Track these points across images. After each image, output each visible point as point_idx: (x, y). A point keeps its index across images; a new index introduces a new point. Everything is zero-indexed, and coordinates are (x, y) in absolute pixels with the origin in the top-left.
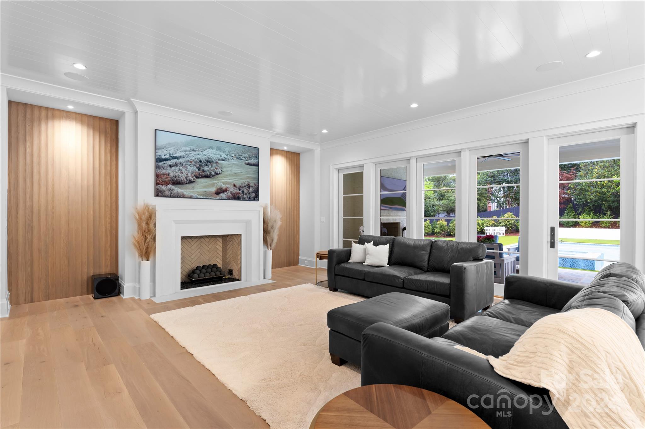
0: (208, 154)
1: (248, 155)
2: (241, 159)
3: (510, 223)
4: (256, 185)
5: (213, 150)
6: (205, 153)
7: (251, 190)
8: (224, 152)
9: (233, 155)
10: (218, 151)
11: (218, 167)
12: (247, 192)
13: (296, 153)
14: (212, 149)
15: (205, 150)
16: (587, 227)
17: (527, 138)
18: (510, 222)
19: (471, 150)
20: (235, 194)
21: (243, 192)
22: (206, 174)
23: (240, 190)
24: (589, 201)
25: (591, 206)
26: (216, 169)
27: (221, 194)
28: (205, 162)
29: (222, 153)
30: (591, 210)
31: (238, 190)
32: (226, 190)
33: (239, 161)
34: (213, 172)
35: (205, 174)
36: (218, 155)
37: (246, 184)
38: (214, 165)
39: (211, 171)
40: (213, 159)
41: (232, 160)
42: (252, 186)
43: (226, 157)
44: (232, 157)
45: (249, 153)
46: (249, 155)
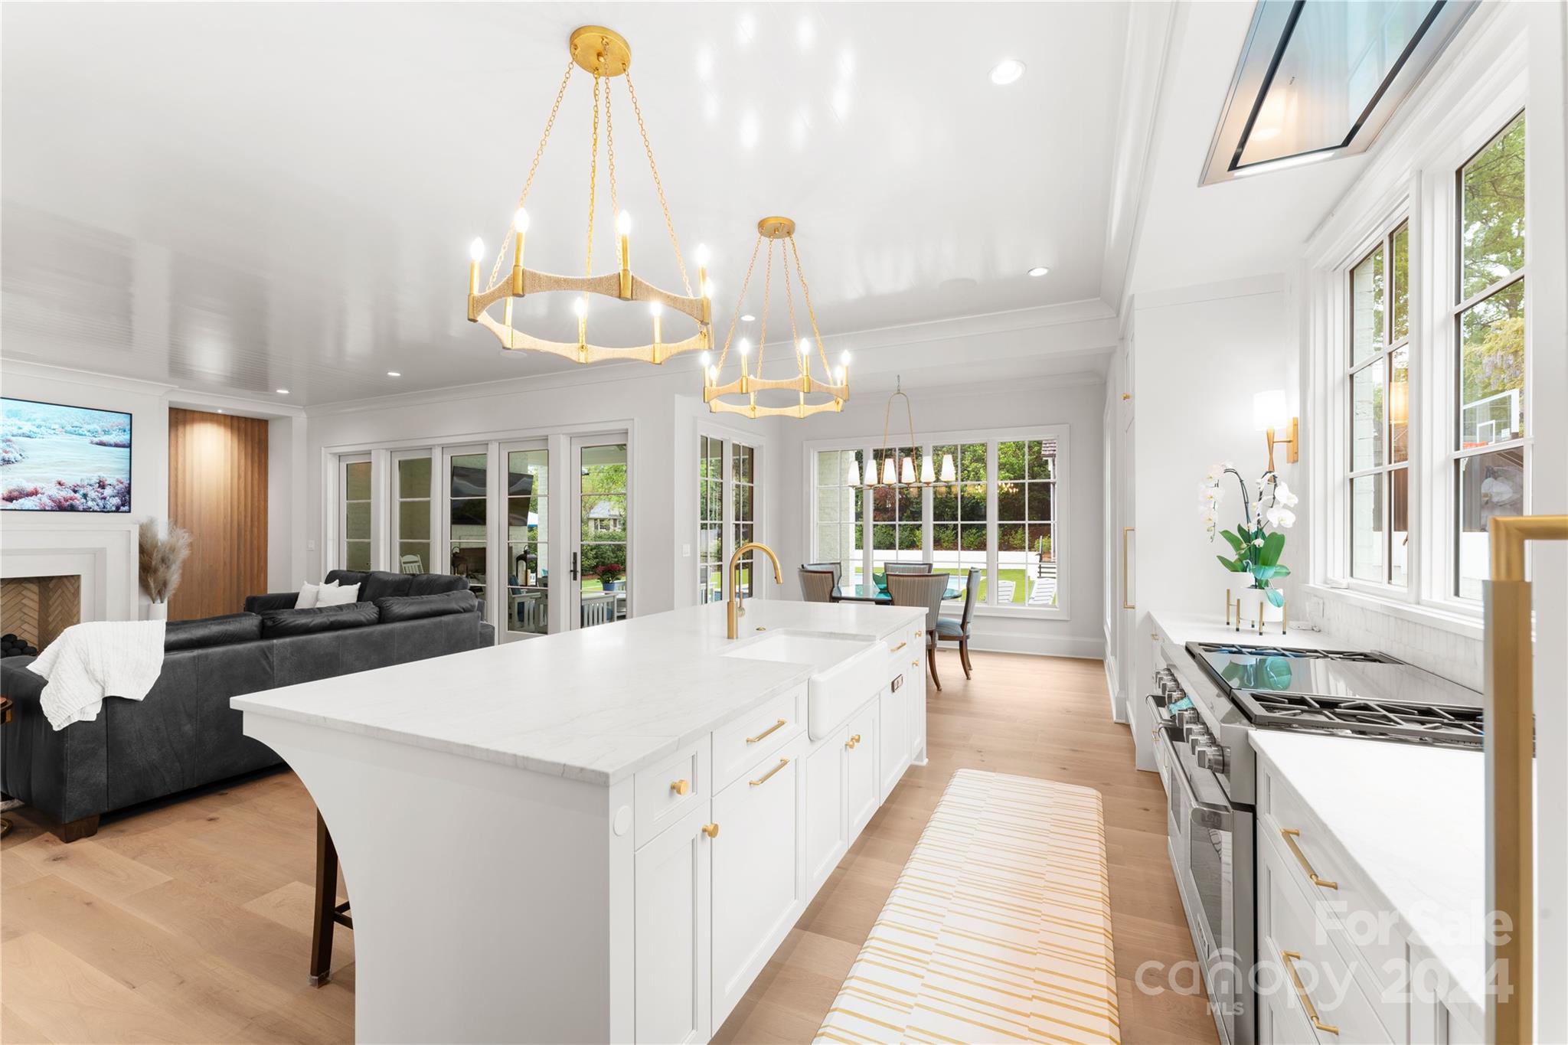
2: (81, 435)
4: (122, 483)
7: (108, 491)
8: (27, 420)
9: (56, 426)
10: (11, 419)
11: (11, 449)
12: (97, 495)
13: (258, 420)
17: (546, 434)
20: (62, 500)
21: (85, 495)
23: (75, 492)
26: (7, 452)
27: (22, 500)
29: (24, 422)
31: (71, 491)
32: (33, 493)
36: (9, 425)
37: (95, 481)
42: (111, 485)
43: (36, 429)
44: (54, 429)
46: (102, 426)
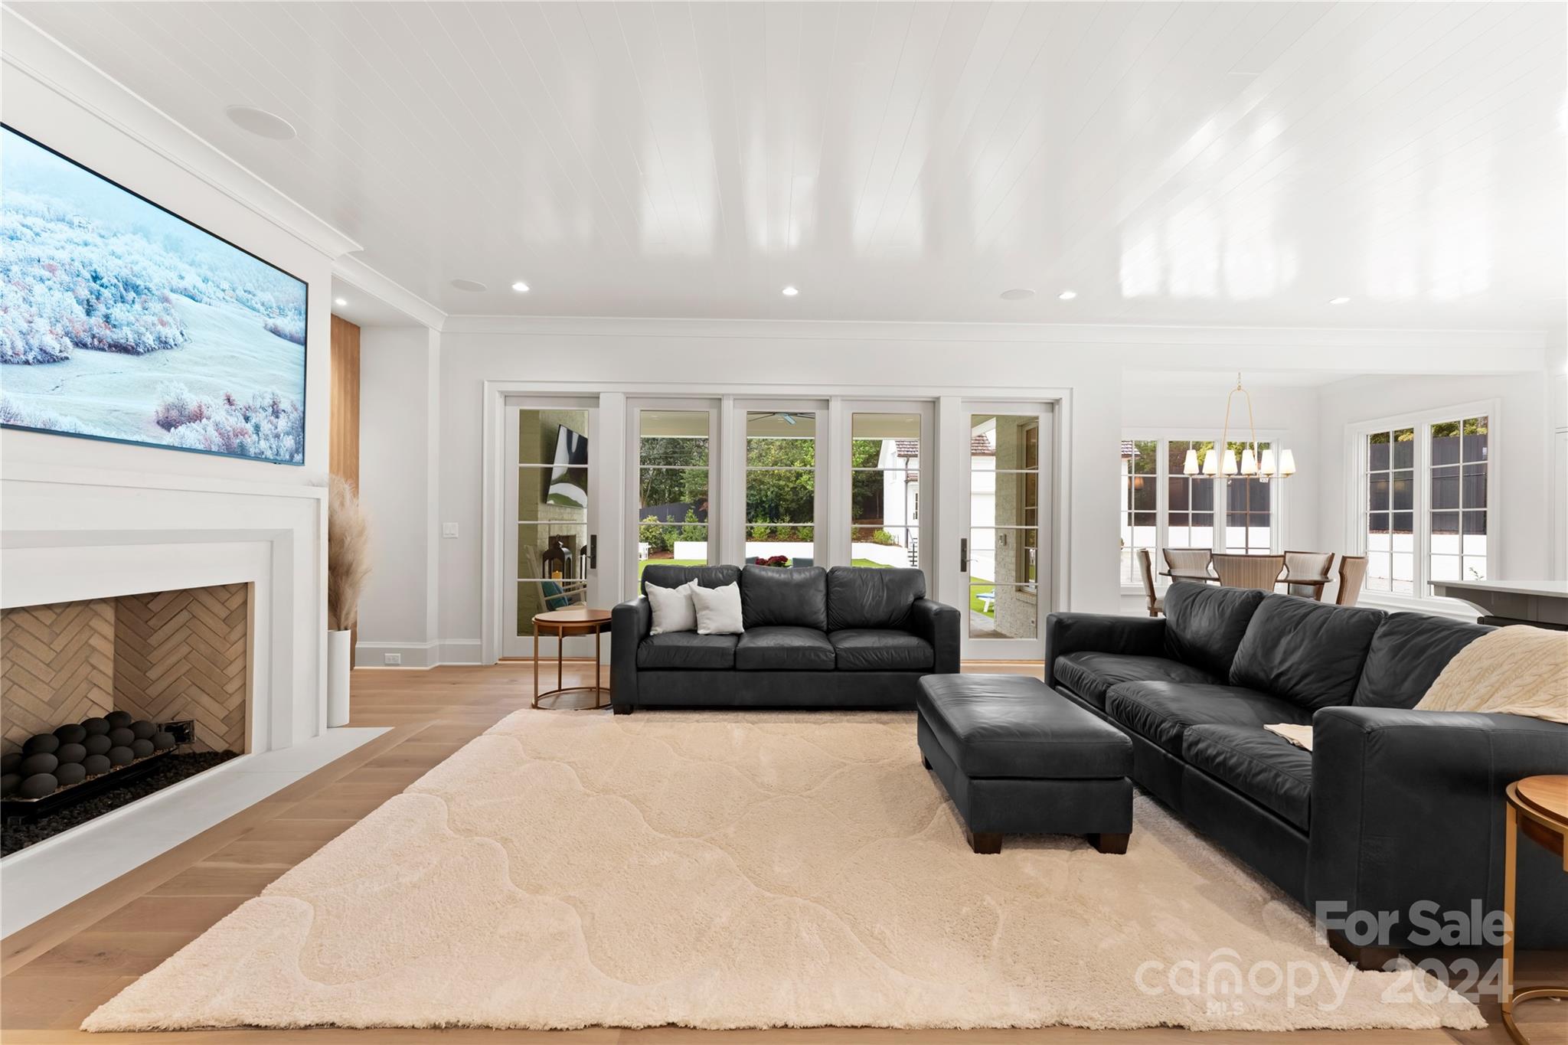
0: (130, 254)
1: (274, 297)
2: (254, 309)
3: (653, 536)
4: (296, 410)
5: (149, 242)
6: (117, 244)
7: (283, 423)
8: (192, 264)
9: (225, 285)
10: (171, 254)
11: (167, 318)
12: (271, 429)
14: (147, 236)
15: (115, 235)
16: (762, 541)
18: (653, 534)
19: (845, 399)
20: (231, 434)
21: (257, 428)
22: (120, 336)
23: (247, 419)
24: (764, 499)
25: (767, 506)
26: (163, 324)
27: (182, 429)
28: (115, 286)
29: (187, 267)
30: (766, 514)
31: (242, 418)
32: (197, 417)
33: (248, 312)
34: (148, 334)
35: (115, 337)
36: (169, 268)
37: (268, 401)
38: (156, 306)
39: (144, 330)
40: (151, 280)
41: (223, 304)
42: (284, 411)
43: (201, 286)
44: (224, 291)
45: (277, 294)
46: (277, 300)
